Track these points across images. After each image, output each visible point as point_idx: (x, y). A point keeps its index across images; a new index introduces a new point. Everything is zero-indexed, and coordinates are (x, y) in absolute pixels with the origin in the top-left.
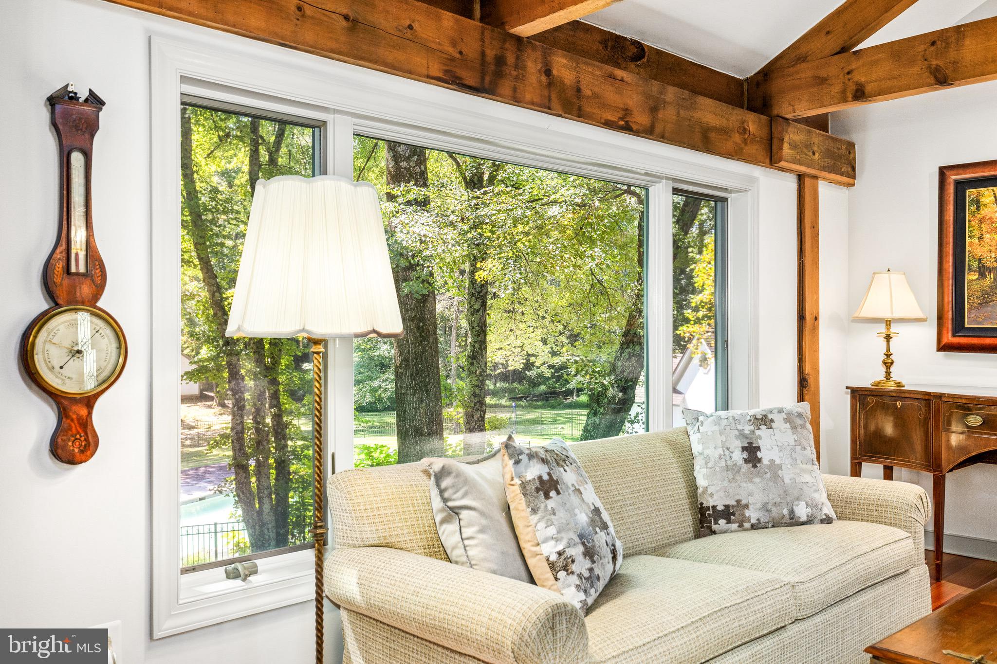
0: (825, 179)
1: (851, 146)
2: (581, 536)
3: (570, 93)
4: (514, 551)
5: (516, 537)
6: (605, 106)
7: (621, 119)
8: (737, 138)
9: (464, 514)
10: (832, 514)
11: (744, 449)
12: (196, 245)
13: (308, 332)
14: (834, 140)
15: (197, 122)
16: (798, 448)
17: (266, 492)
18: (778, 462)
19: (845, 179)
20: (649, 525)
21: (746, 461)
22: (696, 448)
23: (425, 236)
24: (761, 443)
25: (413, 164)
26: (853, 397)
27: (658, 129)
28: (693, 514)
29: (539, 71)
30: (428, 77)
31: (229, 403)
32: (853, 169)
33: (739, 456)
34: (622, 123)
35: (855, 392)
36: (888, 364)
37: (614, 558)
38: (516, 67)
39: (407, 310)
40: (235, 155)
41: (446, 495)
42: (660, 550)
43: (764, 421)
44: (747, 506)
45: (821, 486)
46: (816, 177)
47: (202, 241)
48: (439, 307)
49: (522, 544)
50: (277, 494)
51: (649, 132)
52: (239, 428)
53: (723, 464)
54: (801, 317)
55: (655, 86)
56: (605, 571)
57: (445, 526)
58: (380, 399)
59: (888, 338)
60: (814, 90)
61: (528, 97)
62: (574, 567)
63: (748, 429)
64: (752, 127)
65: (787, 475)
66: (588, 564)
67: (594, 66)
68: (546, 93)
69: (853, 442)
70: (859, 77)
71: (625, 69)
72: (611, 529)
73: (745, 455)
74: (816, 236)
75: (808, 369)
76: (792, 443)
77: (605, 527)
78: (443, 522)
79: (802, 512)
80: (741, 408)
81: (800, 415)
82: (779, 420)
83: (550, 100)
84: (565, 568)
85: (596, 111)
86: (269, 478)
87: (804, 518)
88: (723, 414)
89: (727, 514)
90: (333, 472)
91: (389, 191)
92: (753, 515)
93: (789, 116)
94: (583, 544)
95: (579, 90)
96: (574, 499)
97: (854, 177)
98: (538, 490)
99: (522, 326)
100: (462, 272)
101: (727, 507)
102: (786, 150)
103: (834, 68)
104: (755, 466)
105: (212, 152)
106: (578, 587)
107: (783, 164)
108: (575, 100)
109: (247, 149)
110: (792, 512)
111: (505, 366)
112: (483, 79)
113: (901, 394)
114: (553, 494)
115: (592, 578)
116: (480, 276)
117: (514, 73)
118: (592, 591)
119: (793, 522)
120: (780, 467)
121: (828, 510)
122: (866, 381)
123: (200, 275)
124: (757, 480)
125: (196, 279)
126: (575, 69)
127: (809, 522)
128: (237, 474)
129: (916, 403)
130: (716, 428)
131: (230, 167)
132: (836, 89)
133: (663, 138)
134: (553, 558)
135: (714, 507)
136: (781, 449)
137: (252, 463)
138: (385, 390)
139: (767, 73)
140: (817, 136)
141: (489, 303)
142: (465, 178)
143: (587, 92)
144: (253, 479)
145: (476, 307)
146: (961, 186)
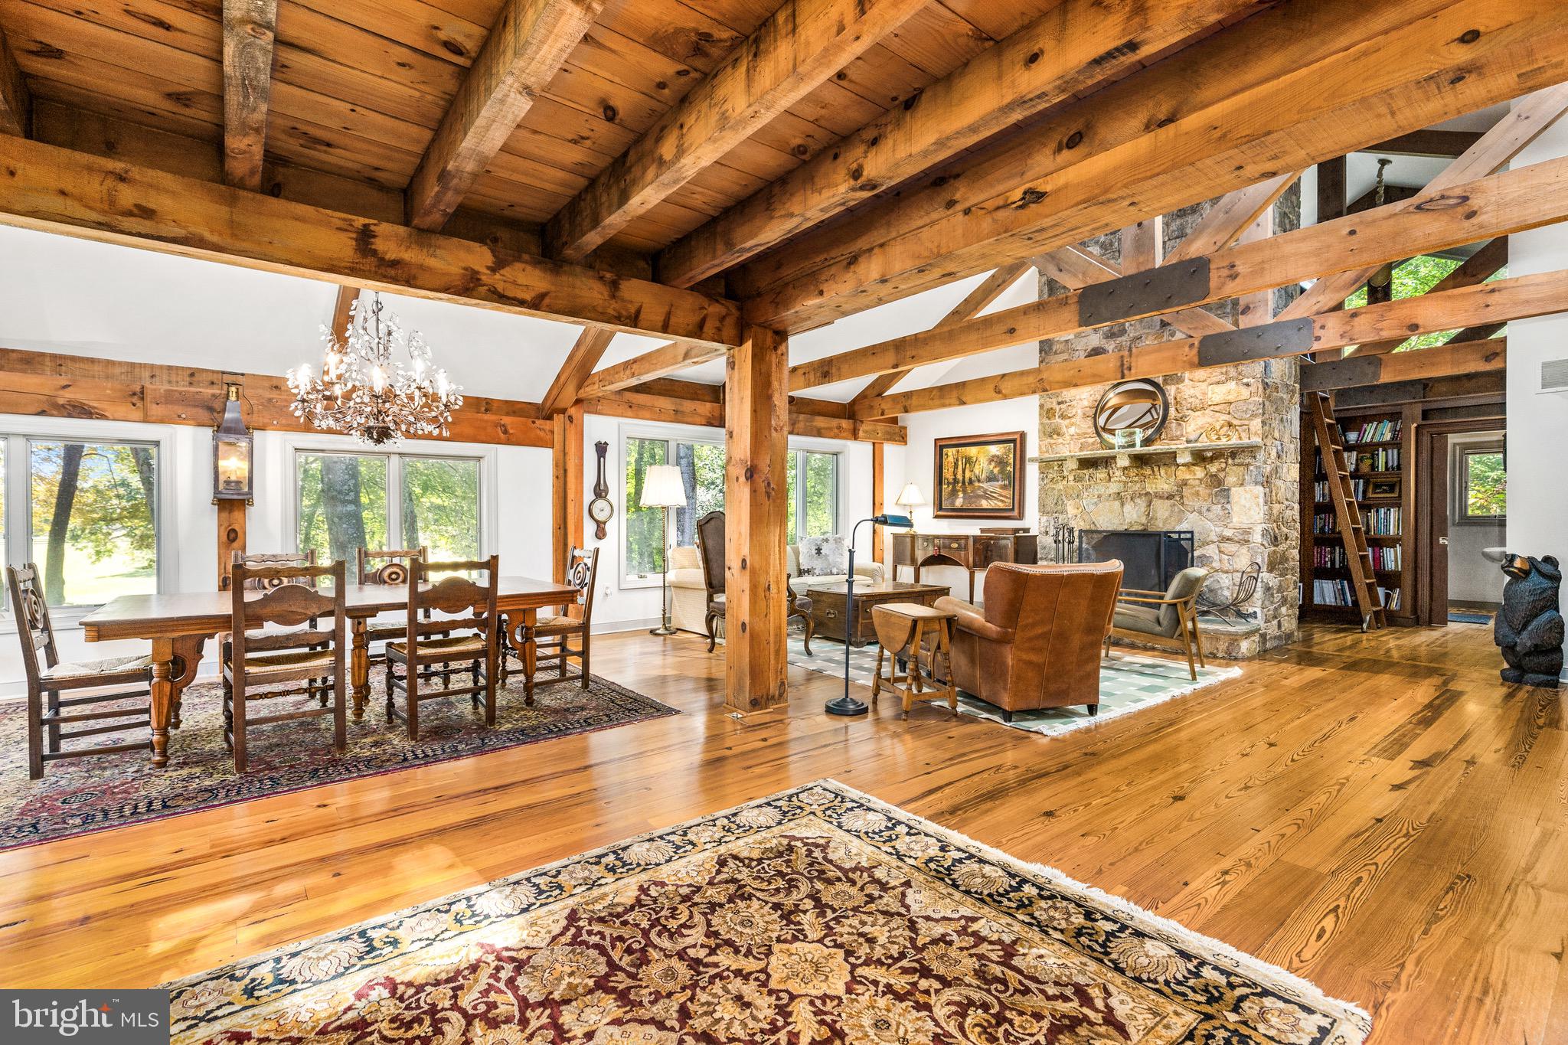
0: (886, 443)
1: (903, 428)
8: (835, 430)
11: (816, 549)
18: (828, 554)
19: (899, 442)
21: (816, 554)
22: (800, 549)
27: (796, 431)
32: (904, 438)
33: (814, 552)
35: (894, 535)
43: (826, 540)
46: (881, 443)
53: (808, 554)
54: (874, 504)
55: (794, 416)
59: (911, 512)
60: (869, 410)
63: (818, 543)
64: (845, 425)
65: (831, 559)
73: (816, 552)
74: (882, 469)
76: (835, 548)
79: (835, 571)
89: (808, 572)
93: (864, 419)
97: (903, 441)
101: (808, 569)
102: (863, 433)
104: (819, 555)
107: (862, 439)
110: (831, 571)
119: (832, 574)
120: (829, 556)
124: (820, 560)
127: (837, 574)
130: (807, 542)
135: (804, 569)
136: (829, 550)
140: (880, 427)
146: (942, 448)
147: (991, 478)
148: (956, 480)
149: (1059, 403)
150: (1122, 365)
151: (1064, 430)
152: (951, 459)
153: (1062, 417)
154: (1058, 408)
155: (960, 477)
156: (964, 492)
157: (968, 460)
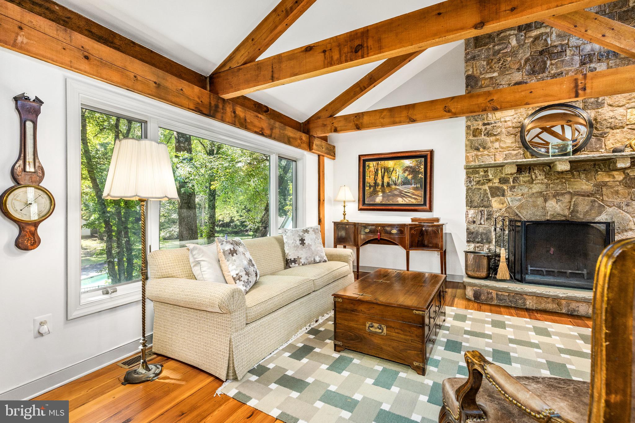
0: (326, 157)
1: (334, 147)
2: (245, 269)
3: (242, 121)
4: (221, 275)
5: (222, 270)
6: (255, 126)
7: (261, 131)
8: (299, 141)
9: (202, 263)
10: (327, 259)
11: (300, 240)
12: (89, 172)
13: (138, 196)
14: (329, 145)
15: (89, 122)
16: (317, 239)
17: (122, 271)
18: (310, 244)
19: (332, 157)
20: (269, 266)
21: (301, 244)
22: (285, 240)
23: (191, 172)
24: (305, 238)
25: (186, 145)
26: (334, 225)
27: (273, 136)
28: (284, 262)
29: (231, 111)
30: (189, 109)
31: (105, 238)
32: (335, 154)
33: (298, 242)
34: (261, 132)
35: (335, 223)
36: (344, 215)
37: (256, 276)
38: (223, 109)
39: (183, 200)
40: (108, 137)
41: (195, 257)
42: (273, 274)
43: (306, 231)
44: (301, 258)
45: (323, 251)
46: (323, 156)
47: (92, 170)
48: (197, 200)
49: (224, 272)
50: (127, 272)
51: (270, 136)
52: (110, 247)
53: (293, 245)
54: (319, 200)
55: (272, 121)
56: (253, 279)
57: (195, 268)
58: (173, 235)
59: (344, 206)
60: (323, 128)
61: (227, 120)
62: (242, 279)
63: (301, 234)
64: (304, 138)
65: (313, 248)
66: (247, 277)
67: (251, 112)
68: (234, 119)
69: (334, 239)
70: (335, 125)
71: (262, 115)
72: (255, 266)
73: (300, 242)
74: (324, 174)
75: (321, 217)
76: (315, 238)
77: (253, 265)
78: (194, 266)
79: (317, 259)
80: (300, 228)
81: (317, 229)
82: (311, 231)
83: (235, 122)
84: (239, 279)
85: (252, 128)
86: (124, 266)
87: (318, 261)
88: (294, 229)
89: (295, 261)
90: (150, 252)
91: (176, 154)
92: (303, 261)
93: (315, 136)
94: (245, 271)
95: (245, 120)
96: (243, 256)
97: (335, 157)
98: (229, 253)
99: (229, 206)
100: (207, 187)
101: (295, 259)
102: (314, 147)
103: (328, 122)
104: (303, 245)
105: (96, 135)
106: (243, 285)
107: (313, 151)
108: (244, 123)
109: (114, 134)
110: (314, 259)
111: (223, 221)
112: (210, 112)
113: (348, 223)
114: (235, 254)
115: (248, 282)
116: (212, 187)
117: (222, 111)
118: (248, 286)
119: (315, 262)
120: (311, 245)
121: (325, 258)
122: (338, 220)
123: (91, 185)
124: (304, 250)
125: (89, 187)
126: (244, 112)
127: (320, 262)
128: (108, 265)
129: (352, 226)
130: (291, 234)
131: (105, 142)
132: (329, 128)
133: (274, 139)
134: (235, 276)
135: (291, 259)
136: (311, 240)
137: (116, 260)
138: (175, 232)
139: (308, 122)
140: (324, 143)
141: (216, 198)
142: (207, 152)
143: (248, 121)
144: (116, 267)
145: (211, 199)
146: (365, 161)
147: (406, 182)
148: (376, 184)
149: (484, 124)
150: (576, 86)
151: (489, 144)
152: (372, 169)
153: (488, 134)
154: (483, 128)
155: (379, 181)
156: (383, 192)
157: (386, 170)
